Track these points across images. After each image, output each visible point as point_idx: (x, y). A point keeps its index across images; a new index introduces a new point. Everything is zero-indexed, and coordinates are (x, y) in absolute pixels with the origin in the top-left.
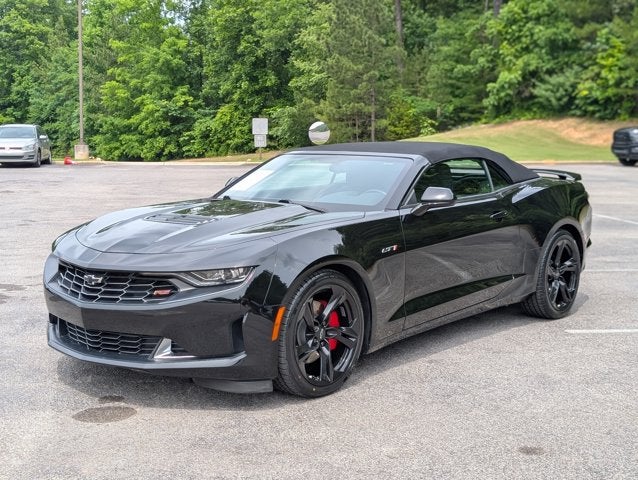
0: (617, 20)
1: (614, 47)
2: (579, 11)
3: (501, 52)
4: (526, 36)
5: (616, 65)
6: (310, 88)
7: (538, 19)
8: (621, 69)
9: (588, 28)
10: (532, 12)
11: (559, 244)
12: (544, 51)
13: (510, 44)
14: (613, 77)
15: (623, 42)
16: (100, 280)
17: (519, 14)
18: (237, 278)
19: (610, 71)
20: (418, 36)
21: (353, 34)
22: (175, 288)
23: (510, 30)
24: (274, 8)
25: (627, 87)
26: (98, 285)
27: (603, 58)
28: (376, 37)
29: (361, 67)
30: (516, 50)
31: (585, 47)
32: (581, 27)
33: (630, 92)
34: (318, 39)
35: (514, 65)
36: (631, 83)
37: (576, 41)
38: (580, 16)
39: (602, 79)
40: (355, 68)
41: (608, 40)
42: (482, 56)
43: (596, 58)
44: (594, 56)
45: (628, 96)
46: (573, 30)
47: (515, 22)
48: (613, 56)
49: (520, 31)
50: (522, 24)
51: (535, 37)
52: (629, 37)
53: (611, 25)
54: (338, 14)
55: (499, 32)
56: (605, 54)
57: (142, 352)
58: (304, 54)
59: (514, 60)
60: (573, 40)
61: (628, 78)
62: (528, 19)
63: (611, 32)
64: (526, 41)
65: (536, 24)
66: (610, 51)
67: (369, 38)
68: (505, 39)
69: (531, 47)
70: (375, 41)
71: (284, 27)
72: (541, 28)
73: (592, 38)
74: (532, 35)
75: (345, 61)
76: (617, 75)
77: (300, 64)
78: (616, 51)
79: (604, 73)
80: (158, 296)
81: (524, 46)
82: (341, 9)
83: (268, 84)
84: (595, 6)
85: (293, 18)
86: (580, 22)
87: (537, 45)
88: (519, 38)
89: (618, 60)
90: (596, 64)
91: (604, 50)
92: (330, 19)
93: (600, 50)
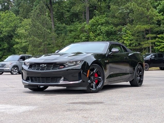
0: (128, 24)
1: (128, 33)
2: (116, 22)
3: (90, 35)
4: (99, 30)
5: (129, 39)
6: (22, 48)
7: (102, 24)
8: (130, 40)
9: (119, 27)
10: (100, 22)
11: (139, 67)
12: (104, 35)
13: (93, 32)
14: (128, 43)
15: (130, 32)
16: (45, 65)
17: (96, 23)
18: (79, 63)
19: (127, 41)
20: (59, 31)
21: (38, 29)
22: (65, 66)
23: (93, 28)
24: (7, 21)
25: (133, 46)
26: (45, 67)
27: (124, 37)
28: (47, 30)
29: (42, 40)
30: (95, 35)
31: (118, 33)
32: (117, 27)
33: (134, 48)
34: (26, 31)
35: (95, 40)
36: (134, 45)
37: (115, 32)
38: (116, 23)
39: (124, 44)
40: (40, 41)
41: (125, 31)
42: (84, 37)
43: (122, 37)
44: (121, 36)
45: (133, 49)
46: (114, 28)
47: (94, 25)
48: (128, 36)
49: (96, 28)
50: (97, 26)
51: (102, 30)
52: (133, 30)
53: (126, 26)
54: (33, 22)
55: (89, 29)
56: (125, 36)
57: (56, 81)
58: (19, 37)
59: (95, 38)
60: (114, 31)
61: (133, 43)
62: (99, 24)
63: (126, 28)
64: (98, 32)
65: (101, 26)
66: (126, 35)
67: (44, 30)
68: (91, 31)
69: (100, 34)
70: (46, 31)
71: (11, 27)
72: (103, 27)
73: (120, 30)
74: (100, 30)
75: (36, 38)
76: (129, 42)
77: (17, 40)
78: (128, 34)
79: (125, 42)
80: (61, 68)
81: (98, 33)
82: (33, 21)
83: (5, 47)
84: (121, 20)
85: (14, 24)
86: (116, 25)
87: (102, 33)
88: (96, 30)
89: (129, 37)
90: (122, 39)
91: (125, 34)
92: (30, 24)
93: (123, 34)
